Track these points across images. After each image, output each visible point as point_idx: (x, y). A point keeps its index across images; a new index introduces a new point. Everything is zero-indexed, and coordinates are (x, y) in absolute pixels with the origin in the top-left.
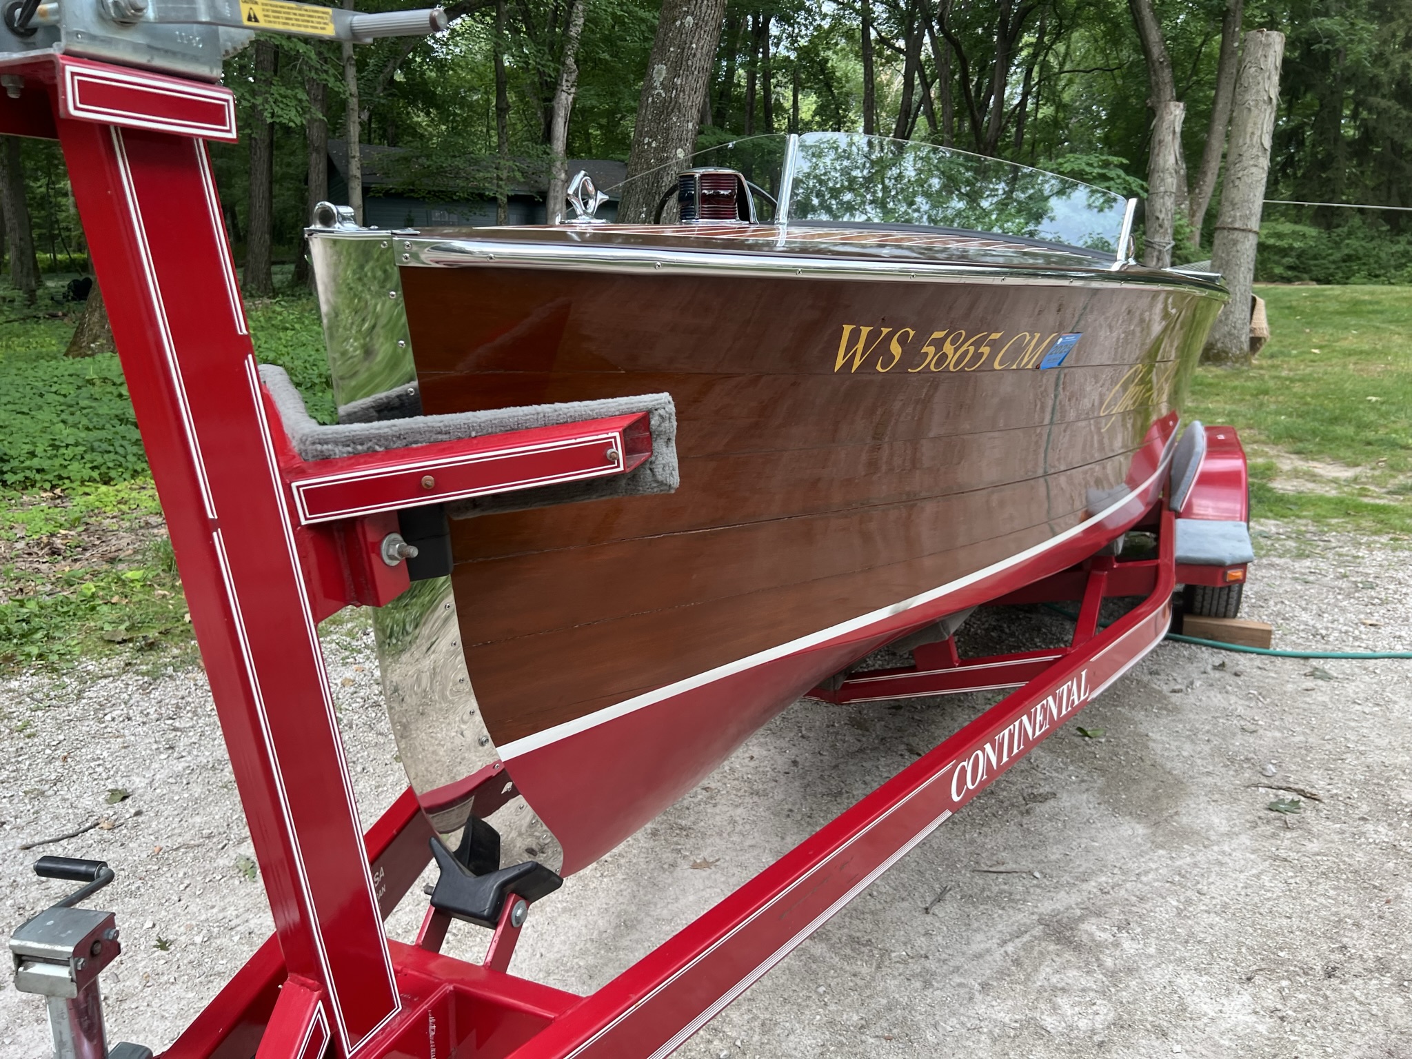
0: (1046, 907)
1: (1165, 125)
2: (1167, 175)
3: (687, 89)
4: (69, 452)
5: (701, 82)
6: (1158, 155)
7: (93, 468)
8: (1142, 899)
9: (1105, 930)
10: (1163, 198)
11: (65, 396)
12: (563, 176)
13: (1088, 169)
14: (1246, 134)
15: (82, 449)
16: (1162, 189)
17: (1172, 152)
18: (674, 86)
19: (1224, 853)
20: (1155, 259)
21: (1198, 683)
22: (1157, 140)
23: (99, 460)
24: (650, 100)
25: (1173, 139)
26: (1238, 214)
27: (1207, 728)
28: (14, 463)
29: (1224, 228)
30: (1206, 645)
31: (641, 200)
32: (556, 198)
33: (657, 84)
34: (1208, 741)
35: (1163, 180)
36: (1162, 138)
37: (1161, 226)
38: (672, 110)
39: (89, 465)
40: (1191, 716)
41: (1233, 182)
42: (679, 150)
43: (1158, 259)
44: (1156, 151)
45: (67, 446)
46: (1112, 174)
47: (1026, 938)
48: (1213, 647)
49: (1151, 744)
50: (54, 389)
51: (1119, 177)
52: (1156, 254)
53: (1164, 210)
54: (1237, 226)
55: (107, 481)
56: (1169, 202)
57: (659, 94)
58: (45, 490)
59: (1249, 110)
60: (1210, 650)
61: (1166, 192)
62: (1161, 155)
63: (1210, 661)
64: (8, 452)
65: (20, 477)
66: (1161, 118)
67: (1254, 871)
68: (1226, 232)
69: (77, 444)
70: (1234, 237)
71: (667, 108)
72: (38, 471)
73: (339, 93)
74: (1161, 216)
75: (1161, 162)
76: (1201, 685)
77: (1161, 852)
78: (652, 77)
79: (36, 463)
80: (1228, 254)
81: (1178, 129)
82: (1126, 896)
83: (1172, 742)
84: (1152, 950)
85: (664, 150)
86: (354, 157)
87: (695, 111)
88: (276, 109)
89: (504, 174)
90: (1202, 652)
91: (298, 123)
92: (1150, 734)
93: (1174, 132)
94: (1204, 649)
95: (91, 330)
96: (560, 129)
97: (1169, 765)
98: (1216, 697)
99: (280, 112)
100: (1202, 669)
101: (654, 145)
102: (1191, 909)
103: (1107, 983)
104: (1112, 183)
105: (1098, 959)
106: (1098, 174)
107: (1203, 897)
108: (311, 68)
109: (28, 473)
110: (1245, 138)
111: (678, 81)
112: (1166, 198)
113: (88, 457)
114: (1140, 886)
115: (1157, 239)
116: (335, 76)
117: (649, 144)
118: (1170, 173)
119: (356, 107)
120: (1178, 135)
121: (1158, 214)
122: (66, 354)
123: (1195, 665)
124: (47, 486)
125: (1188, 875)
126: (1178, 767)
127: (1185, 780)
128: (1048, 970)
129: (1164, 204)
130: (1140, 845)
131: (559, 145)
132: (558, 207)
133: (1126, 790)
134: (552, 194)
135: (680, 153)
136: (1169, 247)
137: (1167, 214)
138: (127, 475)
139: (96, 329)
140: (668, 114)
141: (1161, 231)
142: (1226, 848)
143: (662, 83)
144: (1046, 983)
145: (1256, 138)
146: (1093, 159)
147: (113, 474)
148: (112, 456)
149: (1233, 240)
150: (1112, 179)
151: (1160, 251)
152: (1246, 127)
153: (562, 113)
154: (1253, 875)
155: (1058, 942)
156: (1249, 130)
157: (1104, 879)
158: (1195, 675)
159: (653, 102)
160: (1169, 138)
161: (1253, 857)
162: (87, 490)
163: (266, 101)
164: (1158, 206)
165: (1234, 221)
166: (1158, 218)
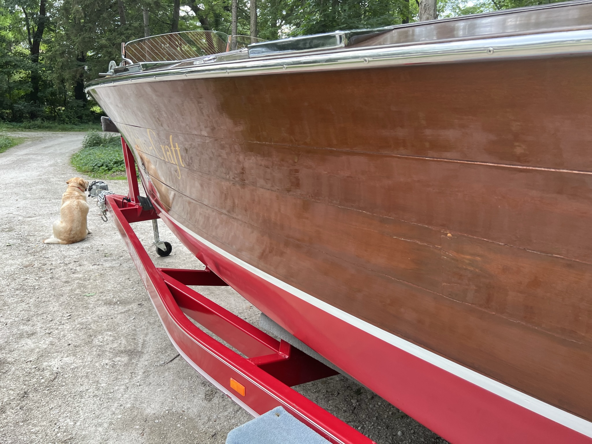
0: (146, 357)
8: (117, 379)
9: (119, 361)
19: (100, 425)
47: (140, 345)
67: (78, 424)
77: (129, 405)
82: (123, 376)
84: (97, 364)
102: (94, 387)
103: (103, 349)
105: (112, 352)
107: (93, 394)
114: (122, 383)
125: (107, 401)
128: (124, 342)
130: (141, 403)
142: (100, 429)
144: (120, 339)
154: (77, 421)
155: (129, 350)
157: (139, 377)
161: (84, 433)
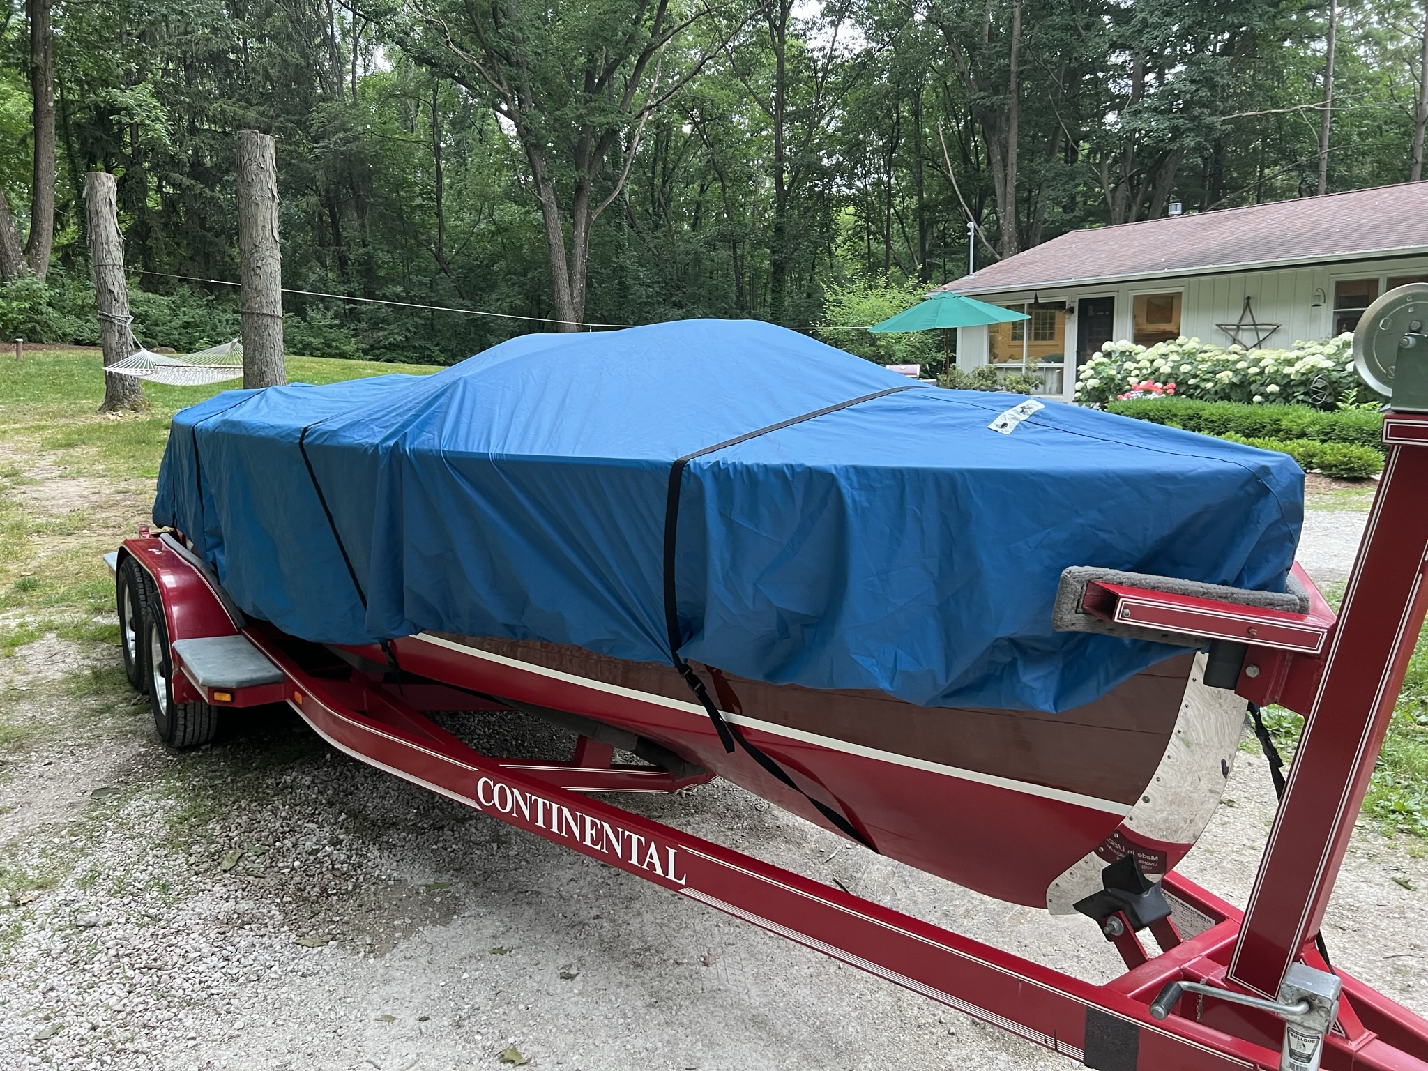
1: (100, 195)
2: (111, 247)
6: (98, 225)
10: (111, 270)
14: (257, 226)
16: (109, 261)
17: (112, 224)
20: (117, 334)
22: (93, 210)
26: (264, 301)
35: (109, 252)
36: (97, 207)
37: (116, 300)
41: (254, 270)
43: (120, 334)
44: (95, 222)
52: (116, 329)
53: (116, 283)
54: (265, 311)
56: (120, 275)
59: (257, 204)
61: (113, 265)
62: (102, 226)
66: (92, 188)
70: (264, 322)
74: (115, 291)
75: (104, 234)
80: (261, 338)
81: (113, 202)
93: (110, 205)
110: (257, 231)
112: (116, 271)
115: (115, 314)
118: (114, 246)
121: (111, 287)
129: (114, 277)
137: (120, 288)
141: (117, 305)
145: (268, 232)
149: (263, 324)
152: (256, 219)
156: (260, 224)
160: (105, 209)
164: (109, 279)
165: (261, 306)
166: (111, 291)
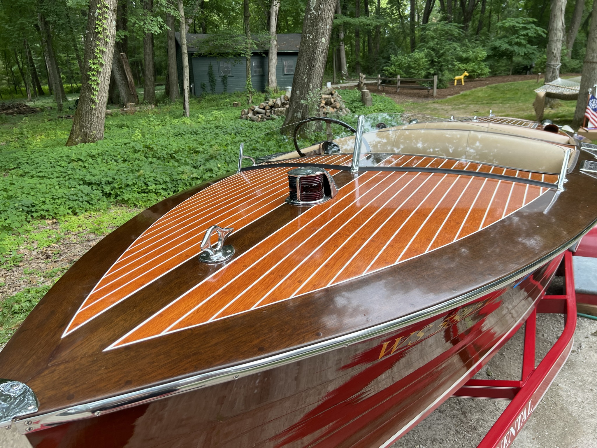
1: (557, 7)
2: (558, 32)
3: (326, 10)
4: (59, 201)
5: (332, 6)
6: (554, 22)
7: (69, 209)
10: (556, 43)
11: (63, 167)
12: (275, 43)
13: (517, 25)
15: (64, 199)
16: (555, 38)
17: (561, 20)
18: (320, 9)
20: (551, 73)
21: (583, 346)
22: (553, 15)
23: (72, 205)
24: (309, 16)
25: (561, 14)
26: (595, 55)
27: (590, 379)
28: (37, 208)
29: (588, 62)
30: (587, 318)
31: (306, 63)
32: (272, 53)
33: (312, 8)
34: (591, 390)
35: (556, 34)
36: (555, 13)
37: (555, 57)
38: (319, 21)
39: (68, 207)
40: (581, 370)
41: (593, 39)
42: (323, 39)
43: (553, 73)
44: (553, 20)
45: (59, 198)
46: (529, 26)
48: (591, 319)
49: (560, 392)
50: (59, 164)
51: (532, 28)
52: (552, 70)
53: (556, 49)
54: (595, 60)
55: (75, 214)
56: (559, 45)
57: (313, 13)
58: (50, 220)
60: (589, 321)
61: (557, 40)
62: (555, 22)
63: (589, 328)
64: (35, 202)
65: (38, 214)
66: (555, 4)
68: (589, 64)
69: (63, 197)
70: (594, 66)
71: (317, 19)
72: (47, 211)
73: (176, 17)
74: (555, 52)
75: (555, 26)
76: (585, 347)
78: (310, 5)
79: (45, 207)
80: (590, 75)
81: (564, 9)
83: (571, 391)
85: (316, 39)
86: (184, 44)
87: (330, 20)
88: (149, 27)
89: (249, 46)
90: (585, 322)
91: (159, 32)
92: (560, 384)
93: (562, 10)
94: (586, 319)
95: (76, 132)
96: (274, 22)
97: (571, 409)
98: (594, 356)
99: (151, 28)
100: (586, 334)
101: (311, 37)
104: (529, 31)
106: (523, 27)
108: (163, 6)
109: (42, 213)
111: (322, 6)
112: (557, 43)
113: (67, 203)
115: (552, 63)
116: (175, 10)
117: (309, 37)
118: (560, 31)
119: (184, 22)
120: (564, 12)
121: (553, 51)
122: (66, 145)
123: (581, 331)
124: (50, 217)
126: (574, 409)
127: (580, 421)
129: (556, 46)
131: (273, 29)
132: (273, 57)
133: (548, 427)
134: (271, 51)
135: (323, 40)
136: (558, 67)
137: (558, 50)
138: (83, 211)
139: (78, 132)
140: (318, 22)
141: (555, 59)
143: (314, 8)
146: (520, 20)
147: (77, 211)
148: (77, 202)
149: (593, 68)
150: (529, 29)
151: (554, 69)
153: (274, 14)
158: (582, 339)
159: (310, 17)
160: (559, 14)
162: (67, 219)
163: (145, 23)
164: (553, 47)
165: (593, 58)
166: (553, 53)
